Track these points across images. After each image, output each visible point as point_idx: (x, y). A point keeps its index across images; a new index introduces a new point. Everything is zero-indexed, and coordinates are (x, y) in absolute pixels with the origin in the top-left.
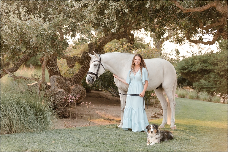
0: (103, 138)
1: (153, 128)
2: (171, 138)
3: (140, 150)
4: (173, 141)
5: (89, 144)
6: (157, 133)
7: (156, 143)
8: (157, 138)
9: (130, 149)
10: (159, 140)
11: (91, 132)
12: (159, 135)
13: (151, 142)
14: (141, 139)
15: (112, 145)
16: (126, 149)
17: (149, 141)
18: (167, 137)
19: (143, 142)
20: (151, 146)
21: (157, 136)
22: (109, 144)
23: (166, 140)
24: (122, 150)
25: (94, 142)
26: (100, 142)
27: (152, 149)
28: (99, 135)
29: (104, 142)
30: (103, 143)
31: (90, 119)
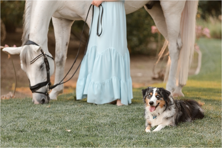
0: (45, 121)
1: (156, 96)
2: (199, 116)
3: (129, 143)
4: (205, 121)
5: (14, 134)
6: (167, 106)
7: (166, 127)
8: (167, 118)
9: (107, 140)
10: (174, 121)
11: (19, 109)
12: (172, 112)
13: (153, 125)
14: (133, 120)
15: (67, 135)
16: (99, 142)
17: (150, 124)
18: (191, 115)
19: (136, 125)
20: (155, 133)
21: (167, 114)
22: (60, 132)
23: (189, 120)
24: (89, 144)
25: (26, 129)
26: (39, 128)
27: (157, 140)
28: (36, 114)
29: (49, 128)
30: (46, 131)
31: (17, 86)
